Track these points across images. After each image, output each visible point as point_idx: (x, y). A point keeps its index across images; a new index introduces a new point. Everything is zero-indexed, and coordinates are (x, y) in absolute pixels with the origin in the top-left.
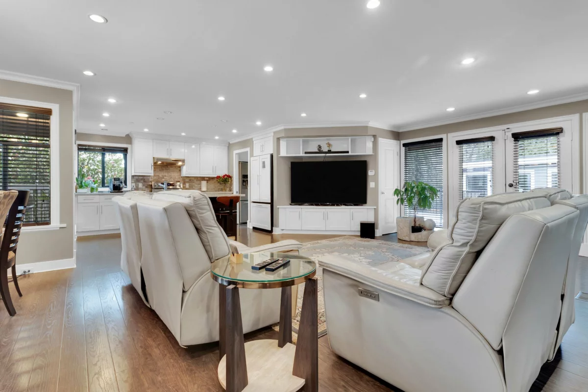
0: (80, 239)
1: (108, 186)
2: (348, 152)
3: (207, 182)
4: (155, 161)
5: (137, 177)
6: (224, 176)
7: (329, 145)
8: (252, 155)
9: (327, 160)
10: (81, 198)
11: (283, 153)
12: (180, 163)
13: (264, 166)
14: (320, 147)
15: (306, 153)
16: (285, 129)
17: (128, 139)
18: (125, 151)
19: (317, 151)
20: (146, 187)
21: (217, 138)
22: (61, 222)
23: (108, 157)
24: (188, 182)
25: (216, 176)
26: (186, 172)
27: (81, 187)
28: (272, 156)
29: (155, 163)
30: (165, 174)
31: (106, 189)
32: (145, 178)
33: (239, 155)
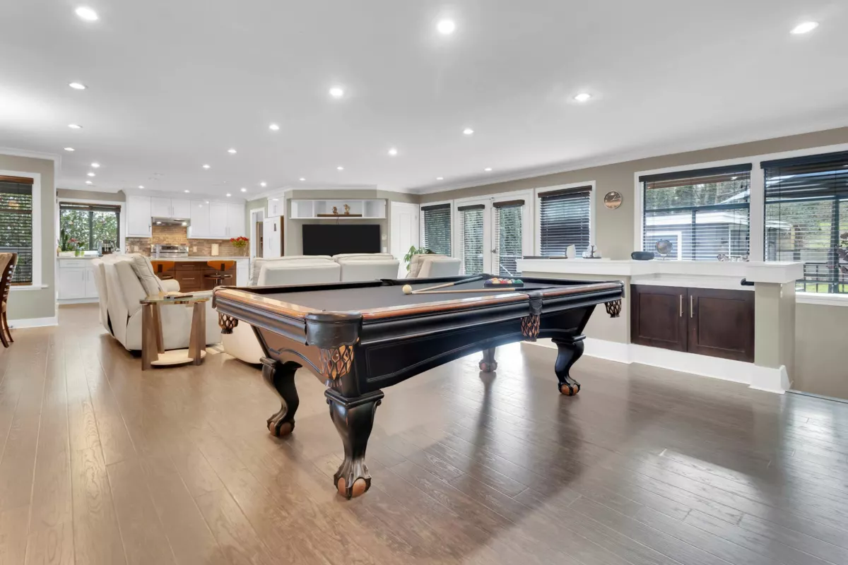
0: (61, 307)
1: (96, 250)
2: (361, 216)
3: (220, 246)
4: (154, 221)
5: (132, 239)
6: (238, 239)
7: (347, 207)
8: (267, 217)
9: (340, 223)
10: (63, 263)
11: (295, 215)
12: (184, 224)
13: (275, 230)
14: (335, 209)
15: (319, 216)
16: (293, 191)
17: (121, 195)
18: (117, 209)
19: (332, 214)
20: (144, 251)
21: (229, 195)
22: (43, 282)
23: (98, 214)
24: (195, 245)
25: (230, 238)
26: (192, 233)
27: (64, 249)
28: (282, 218)
29: (154, 224)
30: (167, 236)
31: (95, 253)
32: (141, 240)
33: (257, 215)
